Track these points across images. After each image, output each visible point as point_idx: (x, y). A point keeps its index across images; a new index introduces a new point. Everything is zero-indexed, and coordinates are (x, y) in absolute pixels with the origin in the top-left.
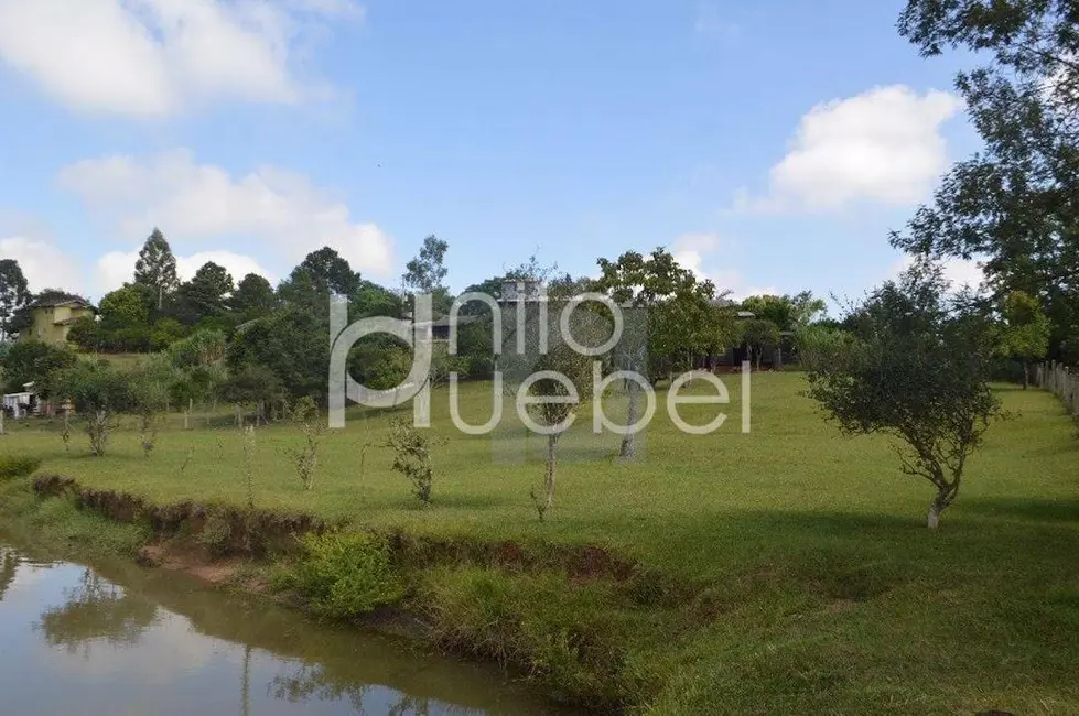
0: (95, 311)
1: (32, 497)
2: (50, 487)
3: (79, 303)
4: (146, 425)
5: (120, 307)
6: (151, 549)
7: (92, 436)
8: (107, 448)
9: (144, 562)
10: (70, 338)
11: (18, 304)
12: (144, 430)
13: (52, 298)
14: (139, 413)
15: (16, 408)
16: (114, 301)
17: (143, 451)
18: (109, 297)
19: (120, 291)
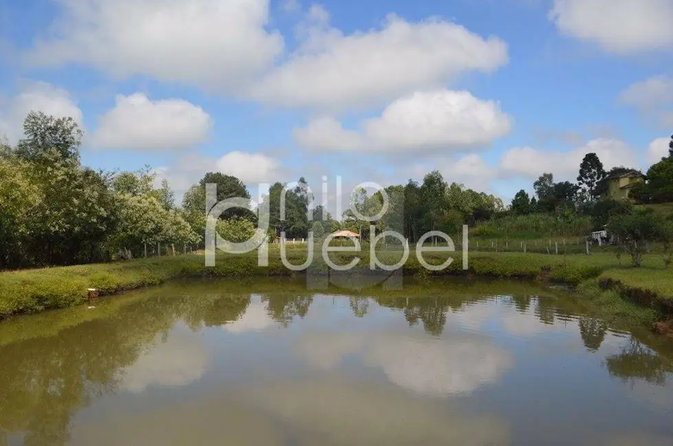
0: (645, 178)
1: (597, 290)
2: (607, 285)
3: (634, 174)
4: (666, 248)
5: (661, 173)
6: (659, 324)
7: (633, 255)
8: (642, 263)
9: (655, 331)
10: (630, 196)
11: (598, 178)
12: (665, 252)
13: (618, 173)
14: (661, 241)
15: (599, 239)
16: (656, 169)
17: (664, 264)
18: (653, 168)
19: (660, 163)
